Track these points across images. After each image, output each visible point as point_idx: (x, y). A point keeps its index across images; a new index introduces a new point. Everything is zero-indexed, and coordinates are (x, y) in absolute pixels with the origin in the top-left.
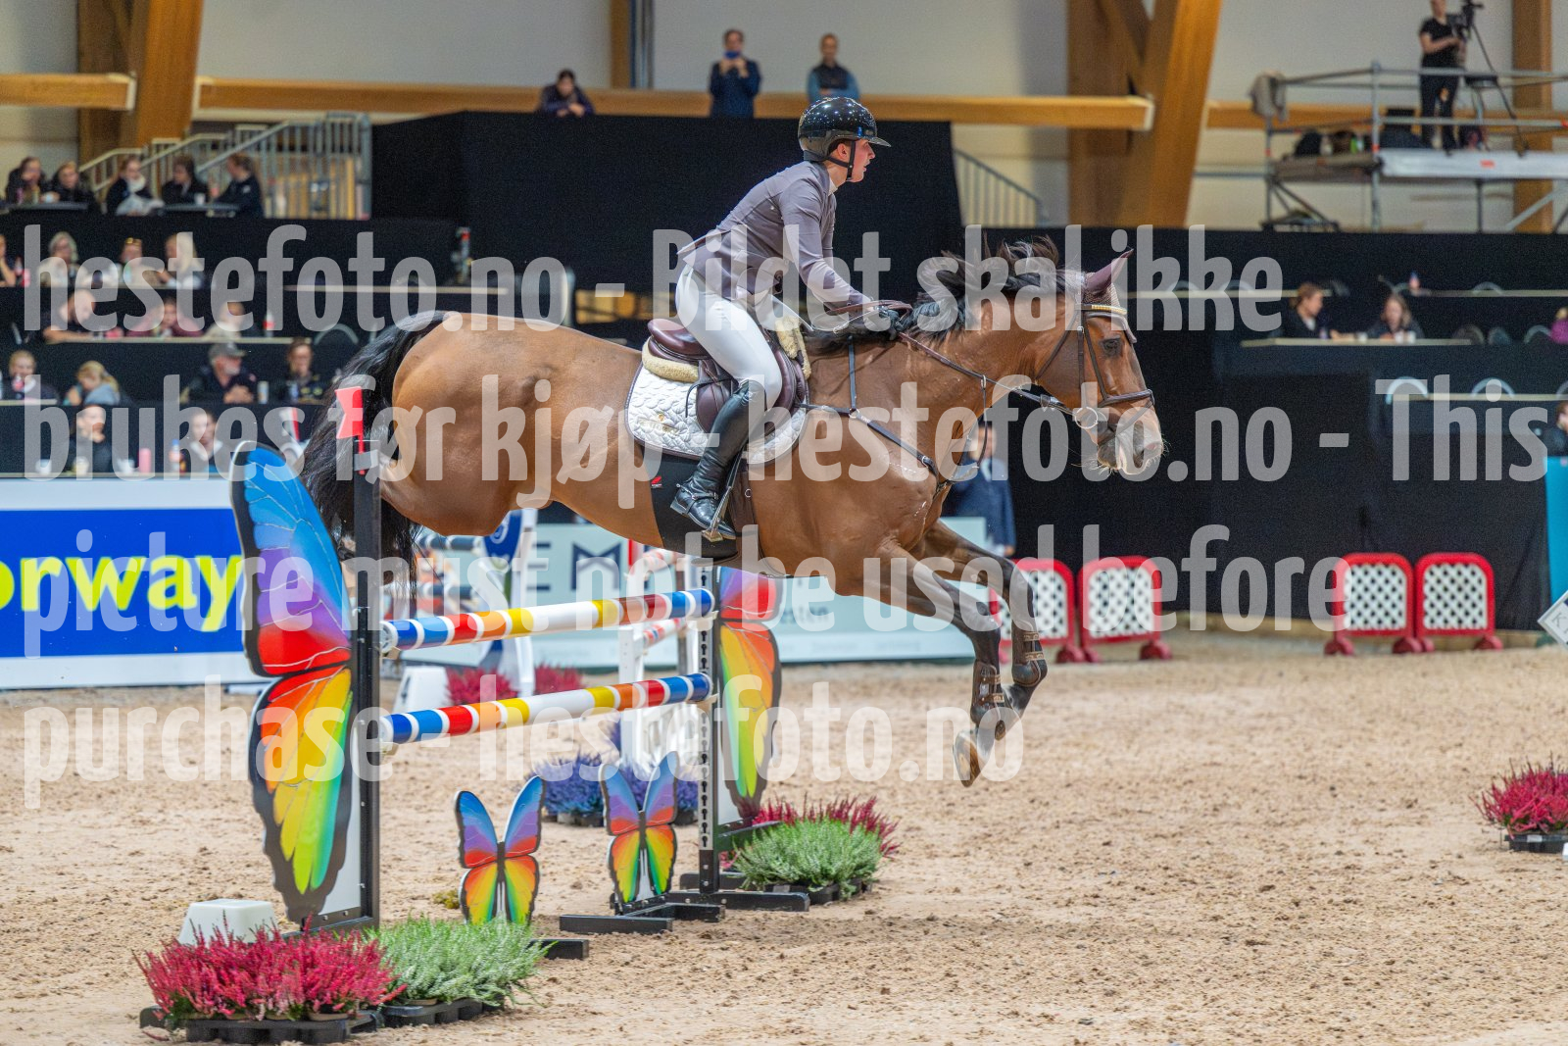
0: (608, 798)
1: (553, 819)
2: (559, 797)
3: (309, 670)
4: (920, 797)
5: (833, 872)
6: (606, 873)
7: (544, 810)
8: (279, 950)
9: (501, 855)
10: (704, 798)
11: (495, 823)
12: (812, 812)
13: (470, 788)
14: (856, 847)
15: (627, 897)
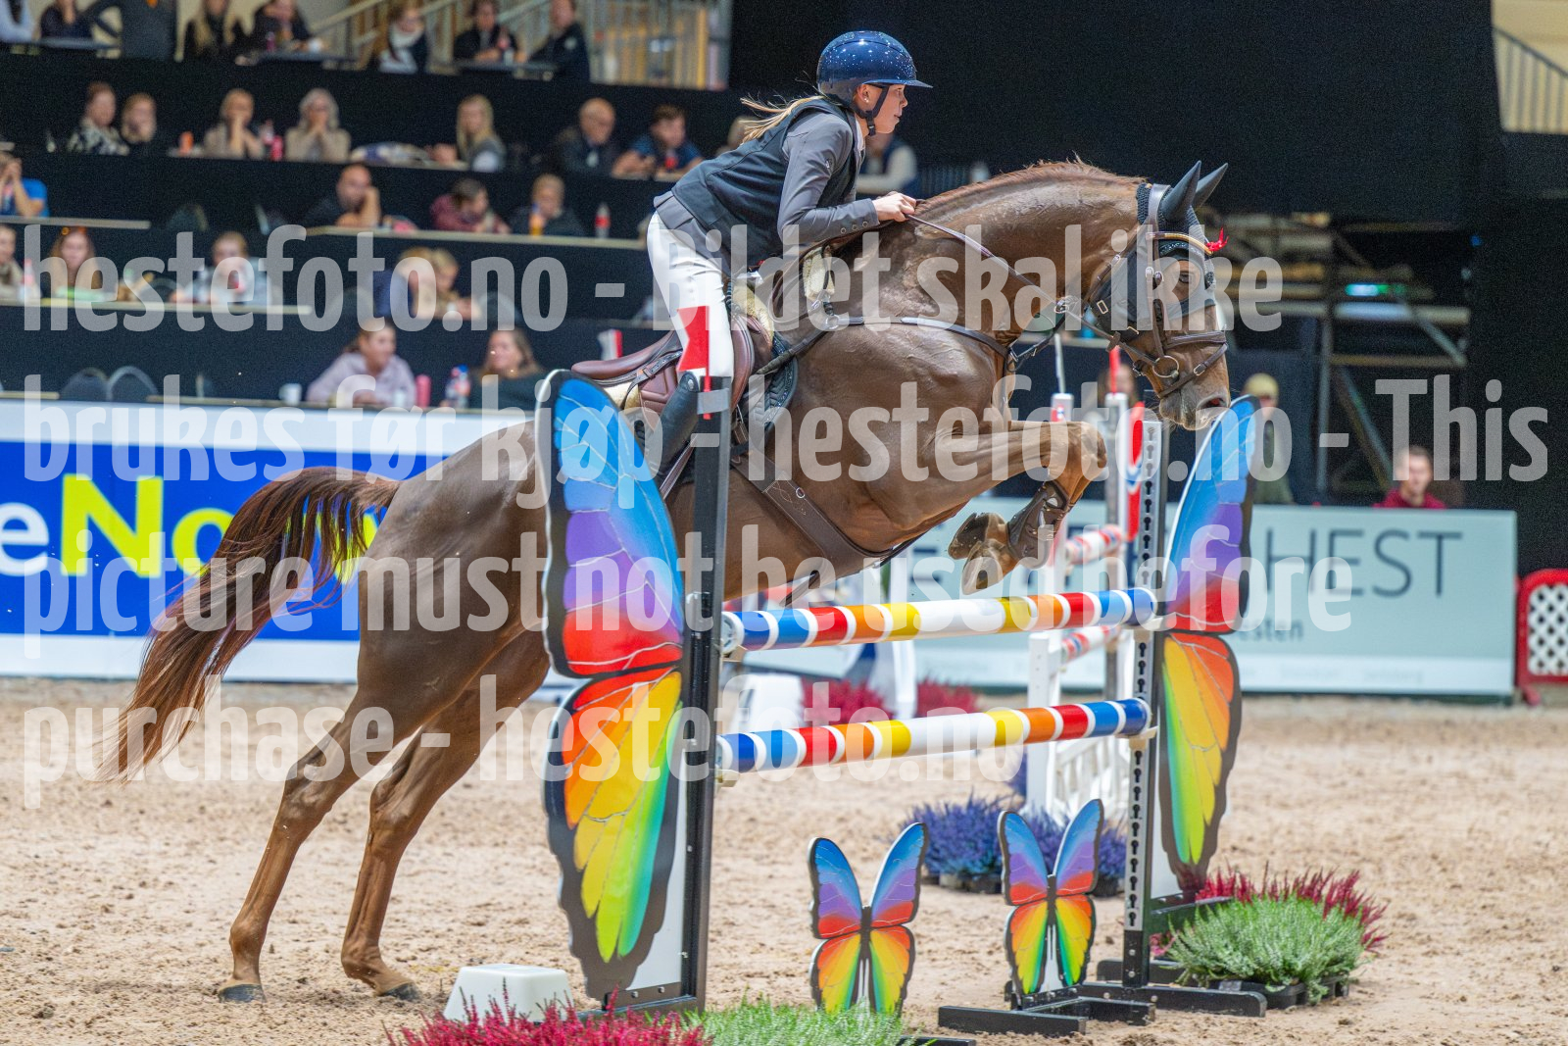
0: (1008, 856)
1: (934, 880)
2: (943, 853)
3: (627, 672)
4: (1415, 874)
5: (1299, 968)
6: (1002, 956)
7: (923, 868)
8: (574, 1034)
9: (866, 924)
10: (1134, 862)
11: (860, 882)
12: (1274, 887)
13: (827, 835)
14: (1330, 935)
15: (1028, 986)
